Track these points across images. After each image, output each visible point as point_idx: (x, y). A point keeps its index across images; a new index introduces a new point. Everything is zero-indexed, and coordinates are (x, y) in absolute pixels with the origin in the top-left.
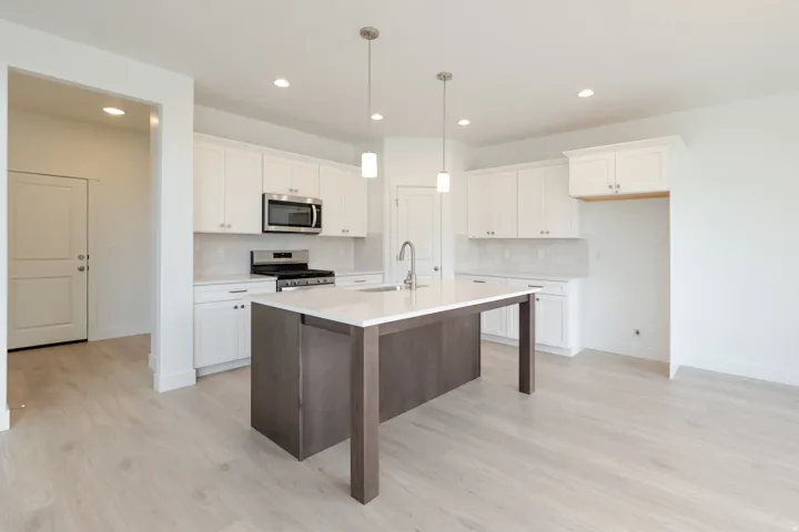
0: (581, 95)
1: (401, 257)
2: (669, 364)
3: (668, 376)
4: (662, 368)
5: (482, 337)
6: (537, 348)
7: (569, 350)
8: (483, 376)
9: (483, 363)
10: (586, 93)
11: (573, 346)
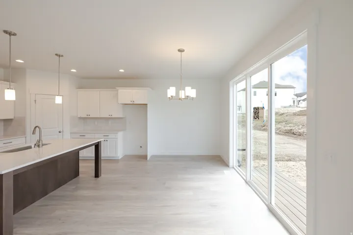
0: (120, 71)
1: (34, 133)
2: (147, 155)
3: (147, 159)
4: (145, 157)
5: (80, 158)
6: (102, 158)
7: (119, 157)
8: (80, 175)
9: (81, 170)
10: (122, 71)
11: (120, 155)
